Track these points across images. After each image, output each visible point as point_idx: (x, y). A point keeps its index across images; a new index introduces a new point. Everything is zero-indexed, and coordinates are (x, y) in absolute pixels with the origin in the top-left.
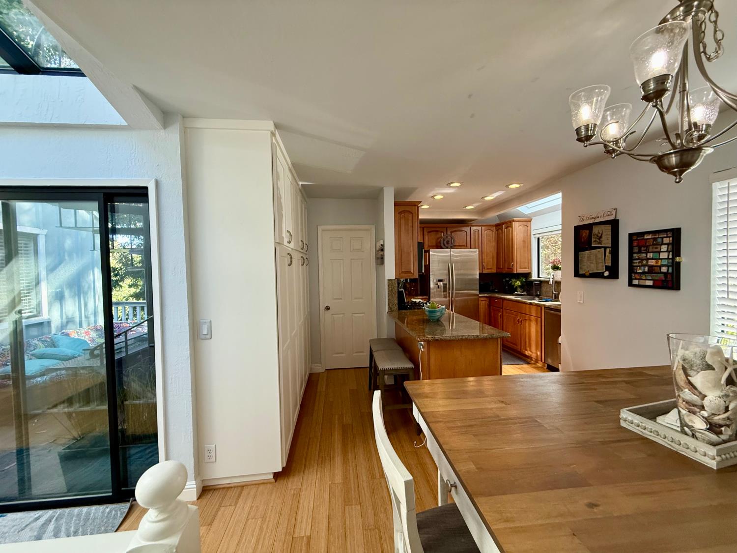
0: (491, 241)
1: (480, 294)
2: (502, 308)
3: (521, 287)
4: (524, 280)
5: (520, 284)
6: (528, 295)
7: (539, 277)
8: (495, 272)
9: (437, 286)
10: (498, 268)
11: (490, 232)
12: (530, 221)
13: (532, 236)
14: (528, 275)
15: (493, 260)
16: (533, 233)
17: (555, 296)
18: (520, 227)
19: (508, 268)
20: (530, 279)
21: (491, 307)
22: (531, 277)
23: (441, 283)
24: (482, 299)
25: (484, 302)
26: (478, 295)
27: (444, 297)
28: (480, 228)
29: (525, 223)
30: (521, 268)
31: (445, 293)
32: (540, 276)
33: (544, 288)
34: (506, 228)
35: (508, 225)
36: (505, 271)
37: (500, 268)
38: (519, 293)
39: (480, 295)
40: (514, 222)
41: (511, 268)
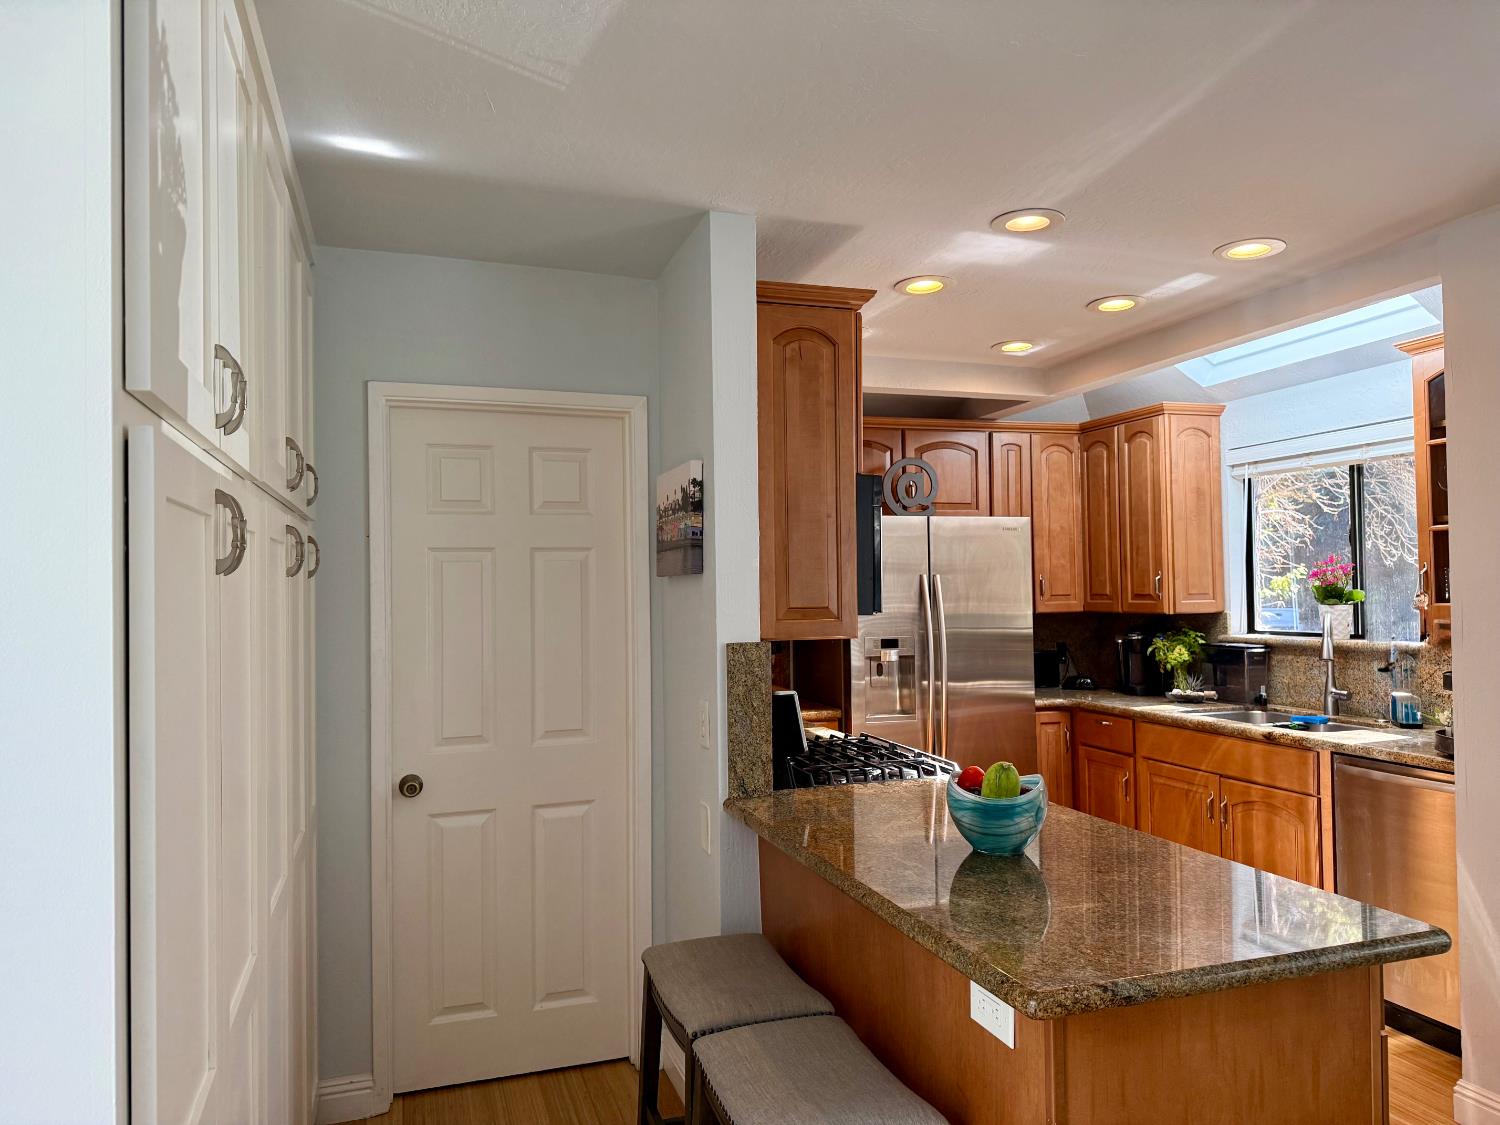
0: (1067, 487)
1: (1038, 695)
2: (1132, 754)
3: (1191, 668)
4: (1201, 641)
5: (1186, 656)
6: (1223, 698)
7: (1251, 629)
8: (1080, 609)
9: (874, 664)
10: (1093, 596)
11: (1058, 456)
12: (1216, 413)
13: (1227, 474)
14: (1210, 622)
15: (1072, 563)
16: (1229, 458)
17: (1336, 703)
18: (1183, 436)
19: (1136, 596)
20: (1221, 637)
21: (1082, 750)
22: (1226, 633)
23: (892, 655)
24: (1044, 716)
25: (1050, 729)
26: (1029, 700)
27: (903, 712)
28: (1023, 439)
29: (1200, 422)
30: (1190, 595)
31: (906, 692)
32: (1258, 627)
33: (1284, 673)
34: (1130, 439)
35: (1137, 425)
36: (1126, 603)
37: (1103, 596)
38: (1189, 692)
39: (1039, 702)
40: (1160, 417)
41: (1149, 596)
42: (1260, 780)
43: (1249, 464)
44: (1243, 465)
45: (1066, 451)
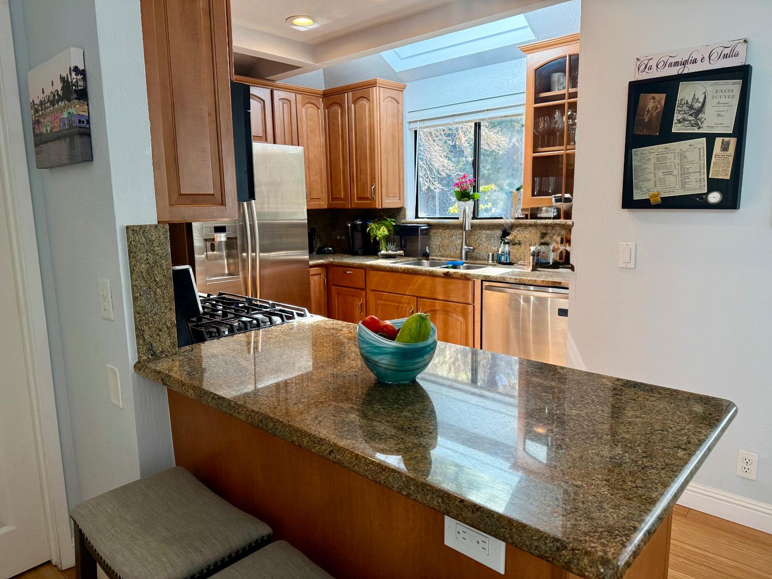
0: (317, 131)
1: (311, 258)
2: (364, 289)
3: (387, 239)
4: (394, 224)
5: (386, 233)
6: (407, 255)
7: (417, 217)
8: (326, 207)
9: (209, 244)
10: (333, 199)
11: (311, 110)
12: (401, 89)
13: (406, 125)
14: (397, 212)
15: (321, 178)
16: (408, 117)
17: (467, 253)
18: (386, 101)
19: (360, 198)
20: (403, 221)
21: (334, 289)
22: (405, 218)
23: (221, 237)
24: (313, 271)
25: (316, 278)
26: (306, 262)
27: (230, 274)
28: (291, 96)
29: (394, 94)
30: (389, 198)
31: (231, 261)
32: (419, 216)
33: (437, 240)
34: (355, 102)
35: (360, 93)
36: (355, 203)
37: (338, 199)
38: (390, 252)
39: (311, 263)
40: (375, 88)
41: (367, 198)
42: (441, 298)
43: (420, 121)
44: (416, 121)
45: (315, 107)
